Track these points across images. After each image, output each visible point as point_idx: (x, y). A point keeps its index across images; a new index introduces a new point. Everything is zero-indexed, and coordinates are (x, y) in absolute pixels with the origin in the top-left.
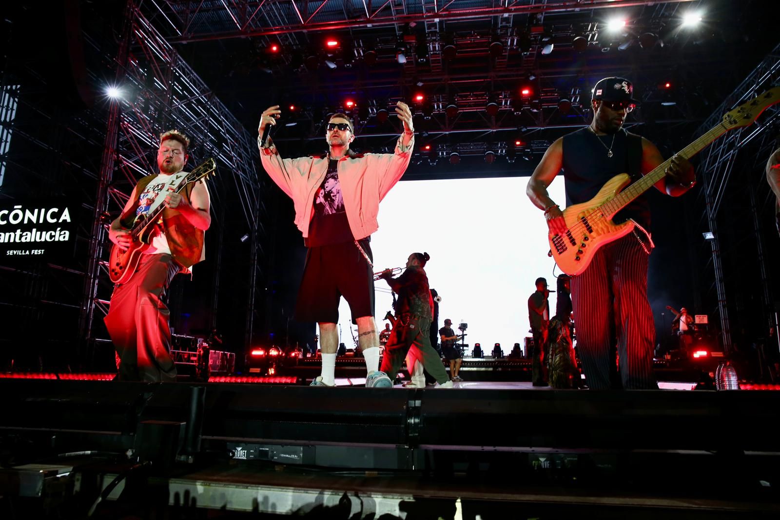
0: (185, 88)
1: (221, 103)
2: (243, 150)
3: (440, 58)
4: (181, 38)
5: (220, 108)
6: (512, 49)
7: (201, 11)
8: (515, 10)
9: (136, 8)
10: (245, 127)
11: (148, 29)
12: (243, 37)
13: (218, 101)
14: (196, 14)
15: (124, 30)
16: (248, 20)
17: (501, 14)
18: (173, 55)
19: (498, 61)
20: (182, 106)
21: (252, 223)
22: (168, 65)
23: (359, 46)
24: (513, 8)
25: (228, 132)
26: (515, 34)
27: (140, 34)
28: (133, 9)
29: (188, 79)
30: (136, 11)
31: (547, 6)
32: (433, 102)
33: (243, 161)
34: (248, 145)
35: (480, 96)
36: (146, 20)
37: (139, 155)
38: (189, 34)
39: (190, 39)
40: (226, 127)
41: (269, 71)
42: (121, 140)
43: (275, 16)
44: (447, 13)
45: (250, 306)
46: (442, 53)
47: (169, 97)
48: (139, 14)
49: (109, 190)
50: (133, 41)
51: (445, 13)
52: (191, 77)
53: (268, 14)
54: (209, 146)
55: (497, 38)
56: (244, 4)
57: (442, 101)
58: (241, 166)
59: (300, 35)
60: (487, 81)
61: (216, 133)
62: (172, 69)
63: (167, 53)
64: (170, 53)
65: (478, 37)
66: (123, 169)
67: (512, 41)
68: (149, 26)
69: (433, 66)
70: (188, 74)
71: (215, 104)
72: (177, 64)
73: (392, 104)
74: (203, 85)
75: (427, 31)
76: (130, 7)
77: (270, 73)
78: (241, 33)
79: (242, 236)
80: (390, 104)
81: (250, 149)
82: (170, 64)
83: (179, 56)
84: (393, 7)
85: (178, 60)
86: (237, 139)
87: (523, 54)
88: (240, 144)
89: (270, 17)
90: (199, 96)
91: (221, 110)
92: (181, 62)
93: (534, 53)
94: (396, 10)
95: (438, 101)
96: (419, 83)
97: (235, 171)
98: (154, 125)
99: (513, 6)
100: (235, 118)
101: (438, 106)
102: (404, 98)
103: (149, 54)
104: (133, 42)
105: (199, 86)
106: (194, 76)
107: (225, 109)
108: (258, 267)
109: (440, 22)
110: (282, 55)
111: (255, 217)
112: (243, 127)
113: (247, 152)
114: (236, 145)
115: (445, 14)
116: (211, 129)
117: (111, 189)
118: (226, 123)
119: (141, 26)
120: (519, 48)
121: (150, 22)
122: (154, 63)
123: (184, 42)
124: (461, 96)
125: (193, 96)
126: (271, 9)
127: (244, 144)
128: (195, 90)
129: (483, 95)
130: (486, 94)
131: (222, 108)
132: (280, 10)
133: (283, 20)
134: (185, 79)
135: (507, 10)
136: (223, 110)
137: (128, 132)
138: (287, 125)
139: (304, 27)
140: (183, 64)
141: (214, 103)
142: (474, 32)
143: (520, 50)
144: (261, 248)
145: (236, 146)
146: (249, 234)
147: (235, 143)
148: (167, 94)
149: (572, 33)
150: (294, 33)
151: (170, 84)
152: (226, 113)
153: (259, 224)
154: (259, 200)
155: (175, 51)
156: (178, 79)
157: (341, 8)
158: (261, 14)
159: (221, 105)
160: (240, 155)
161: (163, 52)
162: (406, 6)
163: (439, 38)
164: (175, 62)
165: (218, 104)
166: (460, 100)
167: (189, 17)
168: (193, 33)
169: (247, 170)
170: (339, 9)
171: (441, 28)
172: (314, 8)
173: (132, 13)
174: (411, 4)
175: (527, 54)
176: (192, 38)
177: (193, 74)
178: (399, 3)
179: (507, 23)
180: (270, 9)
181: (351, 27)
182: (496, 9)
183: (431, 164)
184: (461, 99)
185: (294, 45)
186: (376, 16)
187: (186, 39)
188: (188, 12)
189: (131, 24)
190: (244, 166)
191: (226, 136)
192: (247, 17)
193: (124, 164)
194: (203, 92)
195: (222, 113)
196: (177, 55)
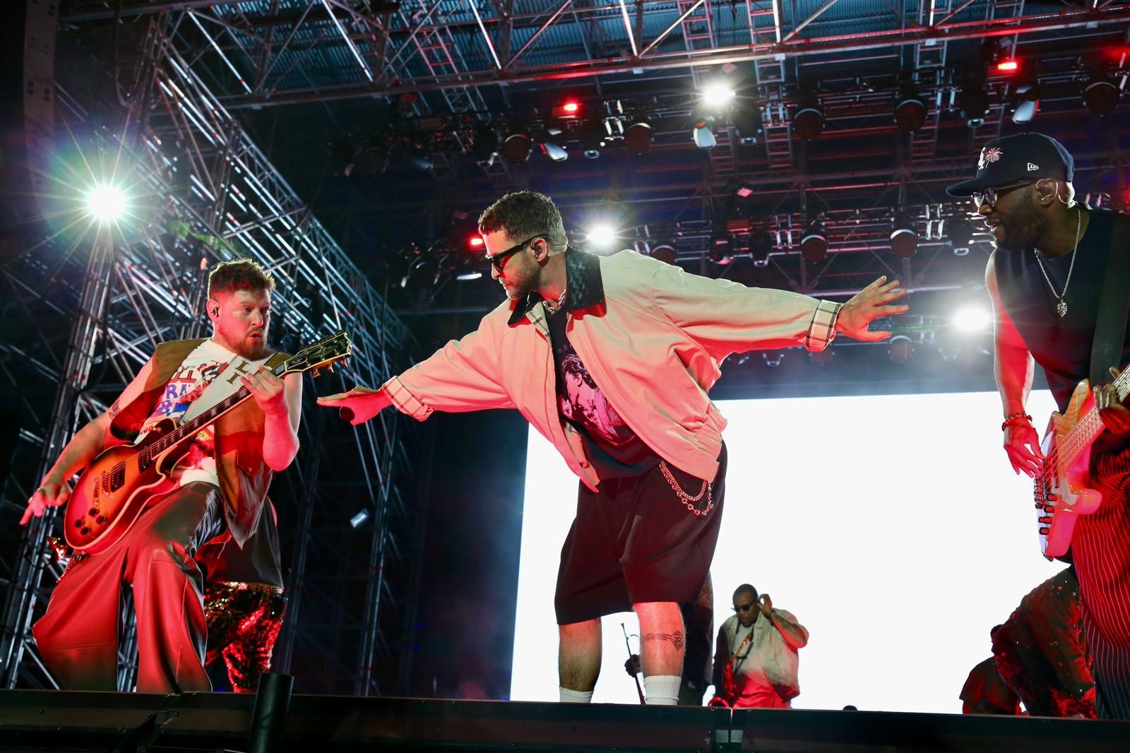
0: (252, 198)
1: (324, 231)
2: (364, 331)
3: (788, 139)
4: (251, 99)
5: (321, 241)
6: (945, 114)
7: (293, 47)
8: (952, 32)
9: (165, 38)
10: (369, 282)
11: (185, 80)
12: (376, 95)
13: (317, 227)
14: (281, 53)
15: (137, 81)
16: (386, 64)
17: (920, 41)
18: (233, 132)
19: (915, 142)
20: (243, 235)
21: (376, 489)
22: (221, 152)
23: (616, 113)
24: (946, 28)
25: (336, 290)
26: (951, 82)
27: (170, 88)
28: (159, 39)
29: (260, 179)
30: (164, 44)
31: (1022, 21)
32: (775, 229)
33: (364, 353)
34: (376, 319)
35: (875, 216)
36: (182, 61)
37: (150, 333)
38: (267, 90)
39: (269, 100)
40: (331, 281)
41: (426, 166)
42: (114, 301)
43: (444, 58)
44: (802, 41)
45: (362, 673)
46: (791, 126)
47: (218, 217)
48: (169, 50)
49: (80, 400)
50: (153, 103)
51: (798, 42)
52: (266, 177)
53: (428, 53)
54: (295, 318)
55: (910, 91)
56: (382, 32)
57: (793, 227)
58: (360, 364)
59: (492, 94)
60: (892, 185)
61: (310, 292)
62: (228, 159)
63: (219, 128)
64: (227, 127)
65: (870, 90)
66: (115, 362)
67: (946, 98)
68: (188, 74)
69: (773, 156)
70: (260, 171)
71: (311, 233)
72: (239, 150)
73: (684, 235)
74: (289, 194)
75: (759, 82)
76: (153, 35)
77: (429, 168)
78: (373, 87)
79: (354, 514)
80: (680, 234)
81: (381, 327)
82: (224, 148)
83: (244, 134)
84: (687, 34)
85: (241, 142)
86: (353, 306)
87: (969, 122)
88: (358, 318)
89: (433, 60)
90: (280, 215)
91: (324, 245)
92: (248, 145)
93: (997, 124)
94: (694, 41)
95: (785, 226)
96: (743, 189)
97: (347, 374)
98: (183, 274)
99: (946, 23)
100: (351, 264)
101: (784, 240)
102: (711, 222)
103: (184, 129)
104: (154, 107)
105: (281, 194)
106: (273, 175)
107: (331, 244)
108: (386, 583)
109: (788, 62)
110: (455, 133)
111: (385, 475)
112: (367, 283)
113: (375, 337)
114: (349, 319)
115: (797, 45)
116: (302, 285)
117: (85, 399)
118: (333, 272)
119: (173, 74)
120: (960, 110)
121: (191, 67)
122: (192, 147)
123: (256, 107)
124: (834, 218)
125: (268, 215)
126: (436, 43)
127: (368, 317)
128: (273, 203)
129: (882, 214)
130: (889, 211)
131: (326, 242)
132: (453, 45)
133: (458, 64)
134: (253, 181)
135: (933, 33)
136: (328, 246)
137: (131, 286)
138: (460, 278)
139: (502, 75)
140: (251, 150)
141: (309, 230)
142: (862, 81)
143: (963, 114)
144: (393, 541)
145: (352, 322)
146: (369, 510)
147: (350, 315)
148: (213, 209)
149: (1081, 75)
150: (480, 88)
151: (223, 190)
152: (334, 252)
153: (392, 492)
154: (394, 438)
155: (235, 125)
156: (239, 180)
157: (579, 42)
158: (412, 52)
159: (323, 235)
160: (357, 341)
161: (214, 126)
162: (716, 34)
163: (785, 94)
164: (236, 146)
165: (317, 233)
166: (831, 225)
167: (268, 58)
168: (274, 89)
169: (372, 374)
170: (574, 42)
171: (789, 77)
172: (522, 40)
173: (157, 47)
174: (726, 30)
175: (979, 122)
176: (272, 98)
177: (269, 170)
178: (700, 27)
179: (933, 62)
180: (432, 41)
181: (599, 76)
182: (908, 31)
183: (769, 363)
184: (834, 223)
185: (478, 112)
186: (650, 52)
187: (260, 99)
188: (268, 47)
189: (152, 69)
190: (366, 363)
191: (331, 299)
192: (386, 58)
193: (117, 351)
194: (288, 207)
195: (325, 251)
196: (239, 133)
